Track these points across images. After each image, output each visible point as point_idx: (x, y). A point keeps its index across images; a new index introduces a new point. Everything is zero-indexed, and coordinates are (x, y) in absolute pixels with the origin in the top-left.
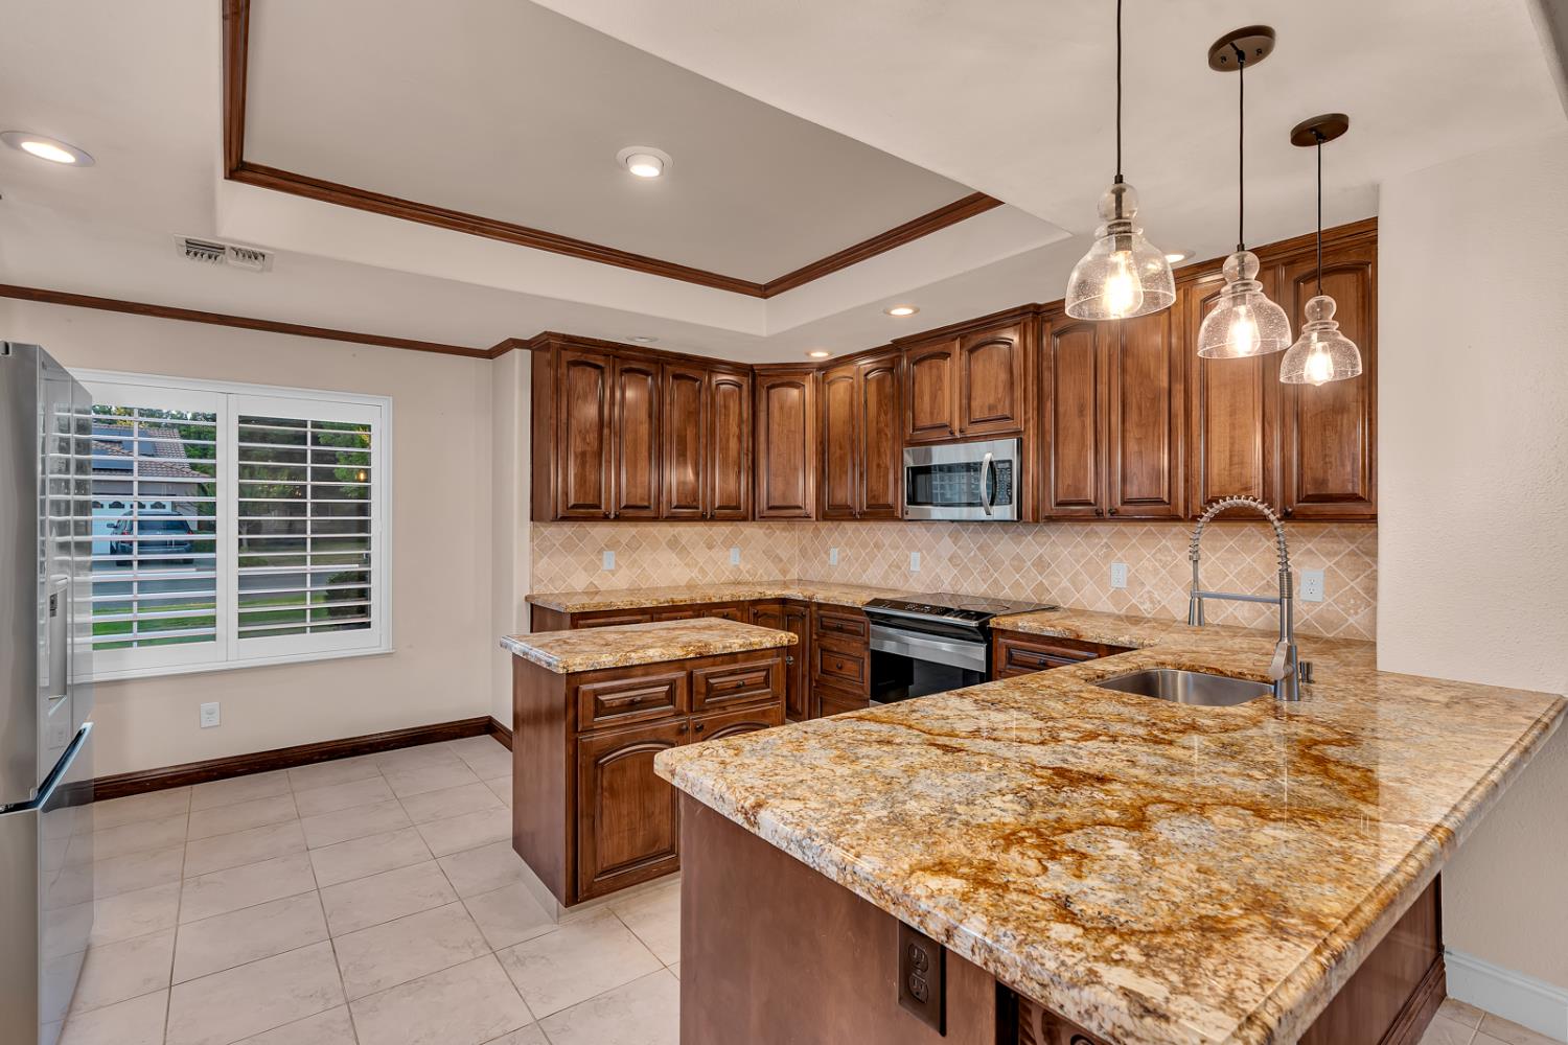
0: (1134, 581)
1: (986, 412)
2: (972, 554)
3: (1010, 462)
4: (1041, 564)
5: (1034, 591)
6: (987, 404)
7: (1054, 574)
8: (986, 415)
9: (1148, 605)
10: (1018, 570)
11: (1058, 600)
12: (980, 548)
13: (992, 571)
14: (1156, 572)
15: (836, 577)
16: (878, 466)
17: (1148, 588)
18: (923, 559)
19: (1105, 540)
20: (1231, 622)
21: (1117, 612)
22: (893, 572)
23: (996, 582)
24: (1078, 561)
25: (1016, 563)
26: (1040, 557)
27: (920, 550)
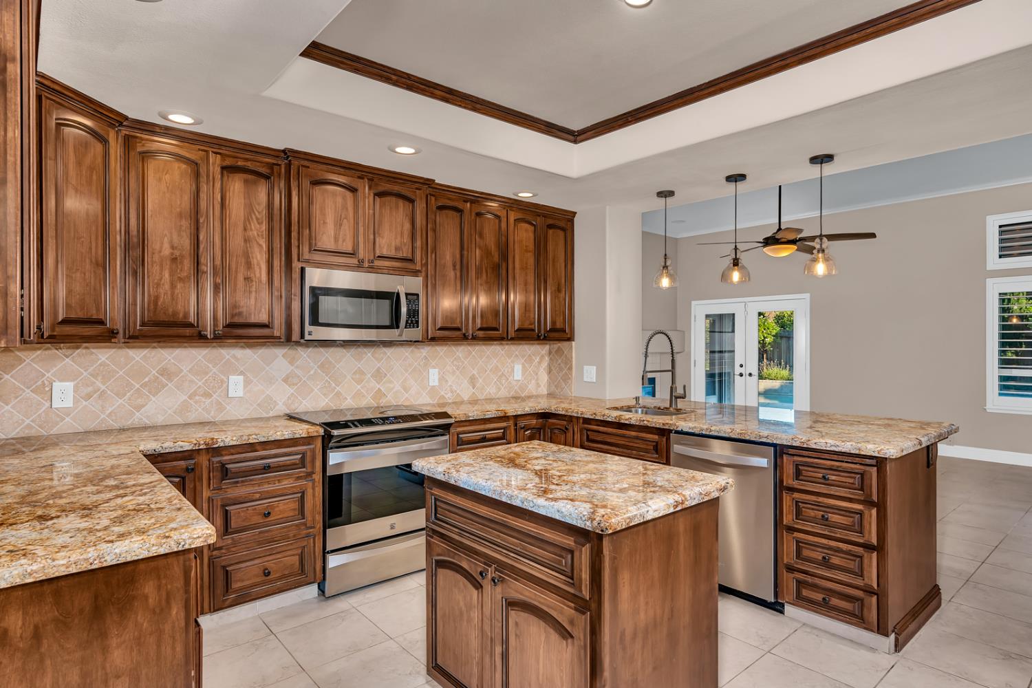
0: (442, 379)
1: (394, 251)
2: (312, 372)
3: (417, 295)
4: (379, 375)
5: (374, 398)
6: (393, 244)
7: (391, 382)
8: (392, 253)
9: (450, 395)
10: (359, 382)
11: (393, 401)
12: (322, 366)
13: (334, 385)
14: (454, 373)
15: (68, 425)
16: (247, 279)
17: (450, 384)
18: (247, 382)
19: (424, 354)
20: (488, 397)
21: (431, 402)
22: (196, 402)
23: (338, 394)
24: (406, 371)
25: (357, 376)
26: (379, 368)
27: (242, 373)
